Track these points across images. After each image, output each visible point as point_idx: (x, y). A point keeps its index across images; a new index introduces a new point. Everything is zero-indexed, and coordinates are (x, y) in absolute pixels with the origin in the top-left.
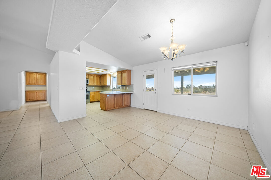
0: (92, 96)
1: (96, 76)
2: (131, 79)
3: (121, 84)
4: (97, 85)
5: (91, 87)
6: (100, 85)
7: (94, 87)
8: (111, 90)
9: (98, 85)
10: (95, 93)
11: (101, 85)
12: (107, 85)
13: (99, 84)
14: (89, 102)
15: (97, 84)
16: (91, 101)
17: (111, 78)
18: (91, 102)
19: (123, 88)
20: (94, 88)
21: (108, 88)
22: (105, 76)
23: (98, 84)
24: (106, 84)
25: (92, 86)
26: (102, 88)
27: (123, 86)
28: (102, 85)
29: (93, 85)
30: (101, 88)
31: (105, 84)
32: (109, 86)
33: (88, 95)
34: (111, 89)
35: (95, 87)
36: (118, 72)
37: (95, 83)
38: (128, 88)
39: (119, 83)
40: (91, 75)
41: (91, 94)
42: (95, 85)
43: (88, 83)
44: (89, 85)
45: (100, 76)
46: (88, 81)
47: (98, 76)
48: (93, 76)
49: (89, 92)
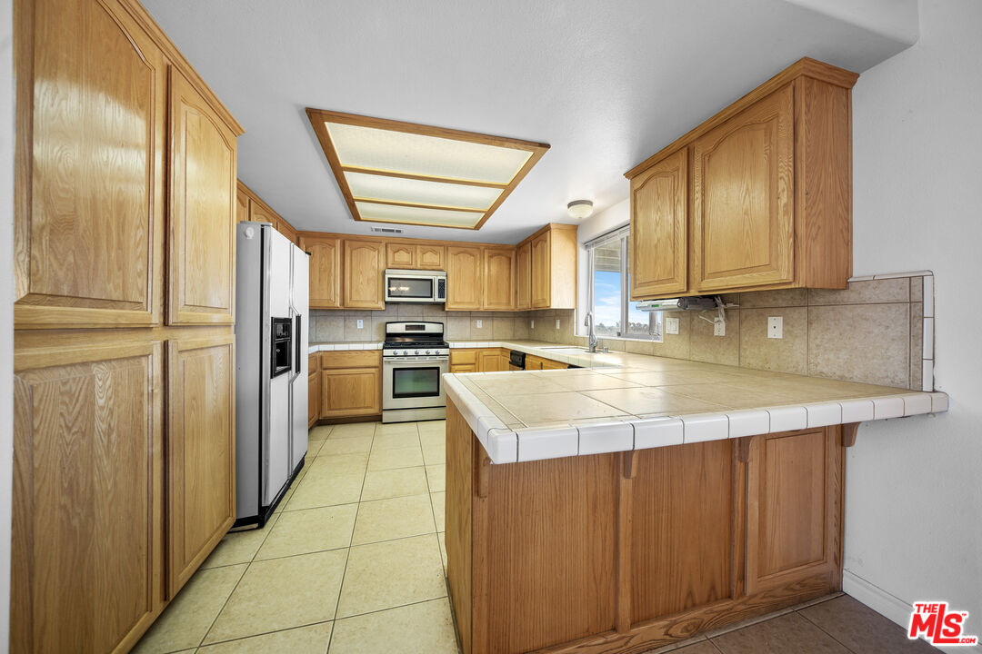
1: (491, 257)
2: (848, 209)
3: (680, 285)
4: (493, 307)
5: (467, 323)
6: (512, 307)
7: (479, 318)
8: (575, 343)
9: (503, 308)
10: (478, 358)
11: (520, 308)
12: (555, 307)
13: (509, 303)
15: (498, 304)
17: (583, 253)
19: (689, 329)
20: (479, 324)
22: (539, 246)
23: (504, 300)
24: (544, 300)
25: (470, 315)
26: (528, 325)
27: (710, 302)
28: (524, 305)
29: (475, 307)
30: (520, 324)
31: (538, 297)
32: (565, 315)
33: (438, 368)
34: (582, 331)
35: (489, 323)
36: (642, 172)
37: (486, 293)
38: (775, 327)
39: (656, 279)
40: (462, 249)
41: (454, 362)
42: (486, 306)
43: (442, 294)
44: (450, 306)
45: (514, 252)
46: (442, 284)
47: (499, 254)
48: (472, 255)
49: (444, 351)
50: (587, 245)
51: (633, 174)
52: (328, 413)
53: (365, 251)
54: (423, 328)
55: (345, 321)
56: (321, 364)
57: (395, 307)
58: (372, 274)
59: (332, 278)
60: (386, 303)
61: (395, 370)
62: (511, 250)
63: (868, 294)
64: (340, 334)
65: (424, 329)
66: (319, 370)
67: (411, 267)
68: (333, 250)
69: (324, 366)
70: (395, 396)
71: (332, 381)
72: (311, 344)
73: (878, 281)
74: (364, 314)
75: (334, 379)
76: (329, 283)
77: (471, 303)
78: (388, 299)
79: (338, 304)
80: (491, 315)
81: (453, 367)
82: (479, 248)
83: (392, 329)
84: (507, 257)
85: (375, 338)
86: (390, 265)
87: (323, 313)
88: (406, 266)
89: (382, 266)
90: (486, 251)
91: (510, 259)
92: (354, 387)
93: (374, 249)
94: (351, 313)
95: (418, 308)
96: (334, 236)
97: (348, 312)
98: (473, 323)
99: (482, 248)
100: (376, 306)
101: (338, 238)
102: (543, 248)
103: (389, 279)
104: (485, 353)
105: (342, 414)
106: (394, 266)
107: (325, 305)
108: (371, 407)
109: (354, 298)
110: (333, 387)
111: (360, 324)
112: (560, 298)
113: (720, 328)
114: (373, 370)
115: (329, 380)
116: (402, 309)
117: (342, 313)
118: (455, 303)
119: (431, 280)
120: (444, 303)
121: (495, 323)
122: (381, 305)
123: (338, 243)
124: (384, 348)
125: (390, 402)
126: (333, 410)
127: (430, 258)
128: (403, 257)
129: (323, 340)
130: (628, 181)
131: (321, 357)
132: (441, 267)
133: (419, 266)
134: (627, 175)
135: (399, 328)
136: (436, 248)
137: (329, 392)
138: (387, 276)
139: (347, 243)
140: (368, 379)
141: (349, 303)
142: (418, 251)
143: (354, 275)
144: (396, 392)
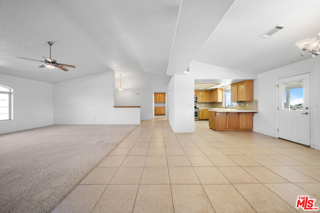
0: (200, 113)
1: (205, 92)
3: (236, 100)
4: (206, 102)
5: (200, 104)
6: (210, 101)
8: (223, 108)
9: (208, 102)
10: (204, 110)
11: (211, 102)
14: (198, 119)
16: (200, 118)
18: (200, 120)
19: (239, 105)
20: (203, 105)
21: (219, 105)
23: (208, 100)
24: (217, 101)
25: (201, 103)
26: (213, 105)
27: (241, 102)
28: (212, 101)
30: (211, 105)
31: (215, 100)
32: (221, 103)
33: (197, 112)
34: (224, 106)
35: (204, 104)
36: (233, 84)
37: (204, 99)
38: (248, 105)
40: (200, 91)
41: (200, 111)
43: (197, 100)
44: (198, 102)
45: (210, 92)
48: (202, 92)
49: (198, 109)
50: (225, 91)
51: (231, 85)
63: (254, 102)
73: (255, 100)
77: (202, 101)
80: (205, 103)
84: (208, 92)
102: (216, 92)
112: (220, 100)
113: (243, 105)
132: (196, 95)
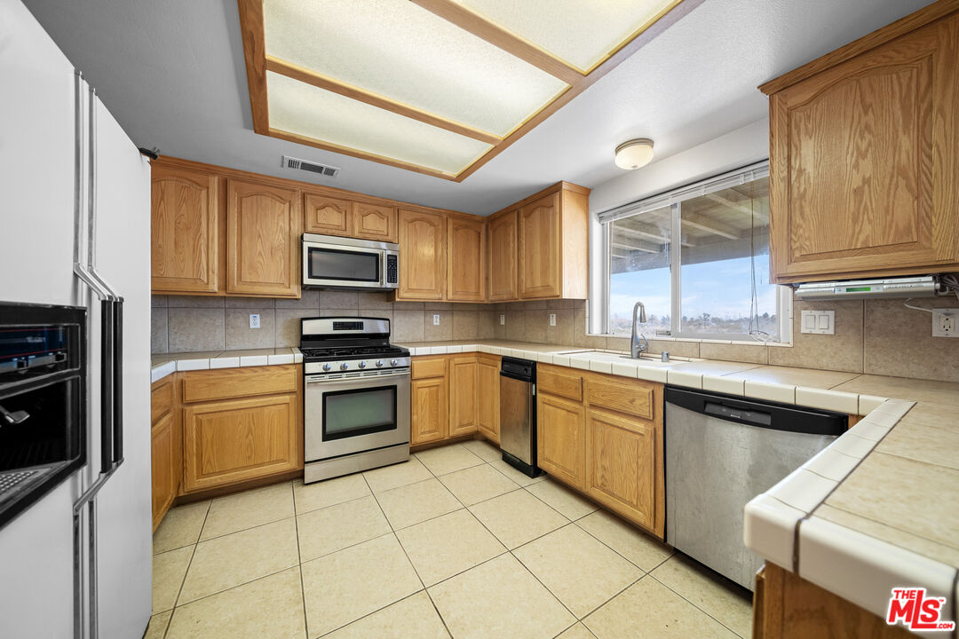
0: (422, 394)
1: (456, 229)
4: (459, 298)
5: (419, 319)
6: (482, 298)
7: (438, 311)
8: (591, 344)
9: (471, 299)
10: (447, 368)
11: (493, 298)
12: (565, 296)
13: (478, 293)
14: (405, 450)
15: (465, 293)
16: (422, 437)
17: (596, 227)
18: (416, 450)
19: (859, 328)
20: (436, 320)
21: (553, 322)
22: (537, 214)
23: (473, 289)
24: (547, 287)
25: (425, 307)
26: (496, 320)
28: (507, 291)
29: (434, 297)
31: (534, 283)
33: (394, 388)
35: (448, 318)
36: (808, 77)
37: (450, 278)
39: (853, 248)
40: (416, 215)
41: (416, 375)
42: (450, 296)
43: (392, 278)
44: (403, 295)
45: (484, 226)
46: (393, 261)
47: (466, 227)
48: (431, 224)
49: (402, 361)
50: (602, 216)
51: (776, 88)
52: (196, 483)
53: (267, 201)
54: (360, 326)
55: (227, 315)
56: (182, 396)
57: (315, 295)
58: (279, 239)
59: (203, 241)
60: (305, 288)
61: (325, 395)
62: (481, 222)
64: (218, 339)
65: (362, 328)
66: (177, 406)
67: (344, 233)
68: (204, 192)
69: (188, 398)
70: (327, 437)
71: (205, 424)
72: (157, 357)
74: (265, 304)
75: (210, 421)
76: (196, 249)
77: (430, 291)
78: (307, 281)
79: (214, 287)
80: (450, 308)
81: (414, 383)
82: (441, 216)
83: (310, 328)
84: (476, 231)
85: (282, 342)
86: (310, 228)
87: (183, 303)
88: (337, 232)
89: (296, 228)
90: (450, 221)
91: (479, 233)
92: (250, 431)
93: (282, 200)
94: (239, 304)
95: (353, 297)
96: (209, 170)
97: (233, 302)
98: (428, 318)
99: (445, 217)
100: (288, 291)
101: (214, 174)
103: (311, 250)
104: (458, 360)
105: (227, 480)
106: (316, 230)
107: (188, 287)
108: (283, 461)
109: (247, 278)
110: (208, 433)
111: (255, 321)
112: (572, 288)
113: (949, 325)
114: (287, 398)
115: (200, 424)
116: (326, 298)
117: (222, 303)
118: (410, 290)
119: (377, 255)
120: (395, 289)
121: (456, 318)
122: (295, 291)
123: (214, 182)
124: (305, 361)
125: (316, 447)
126: (209, 475)
127: (372, 223)
128: (332, 218)
129: (182, 348)
130: (765, 98)
131: (182, 383)
132: (389, 238)
133: (356, 234)
134: (763, 88)
135: (324, 327)
136: (382, 210)
137: (199, 445)
138: (306, 245)
139: (232, 185)
140: (277, 414)
141: (236, 287)
142: (356, 212)
143: (246, 241)
144: (328, 429)
